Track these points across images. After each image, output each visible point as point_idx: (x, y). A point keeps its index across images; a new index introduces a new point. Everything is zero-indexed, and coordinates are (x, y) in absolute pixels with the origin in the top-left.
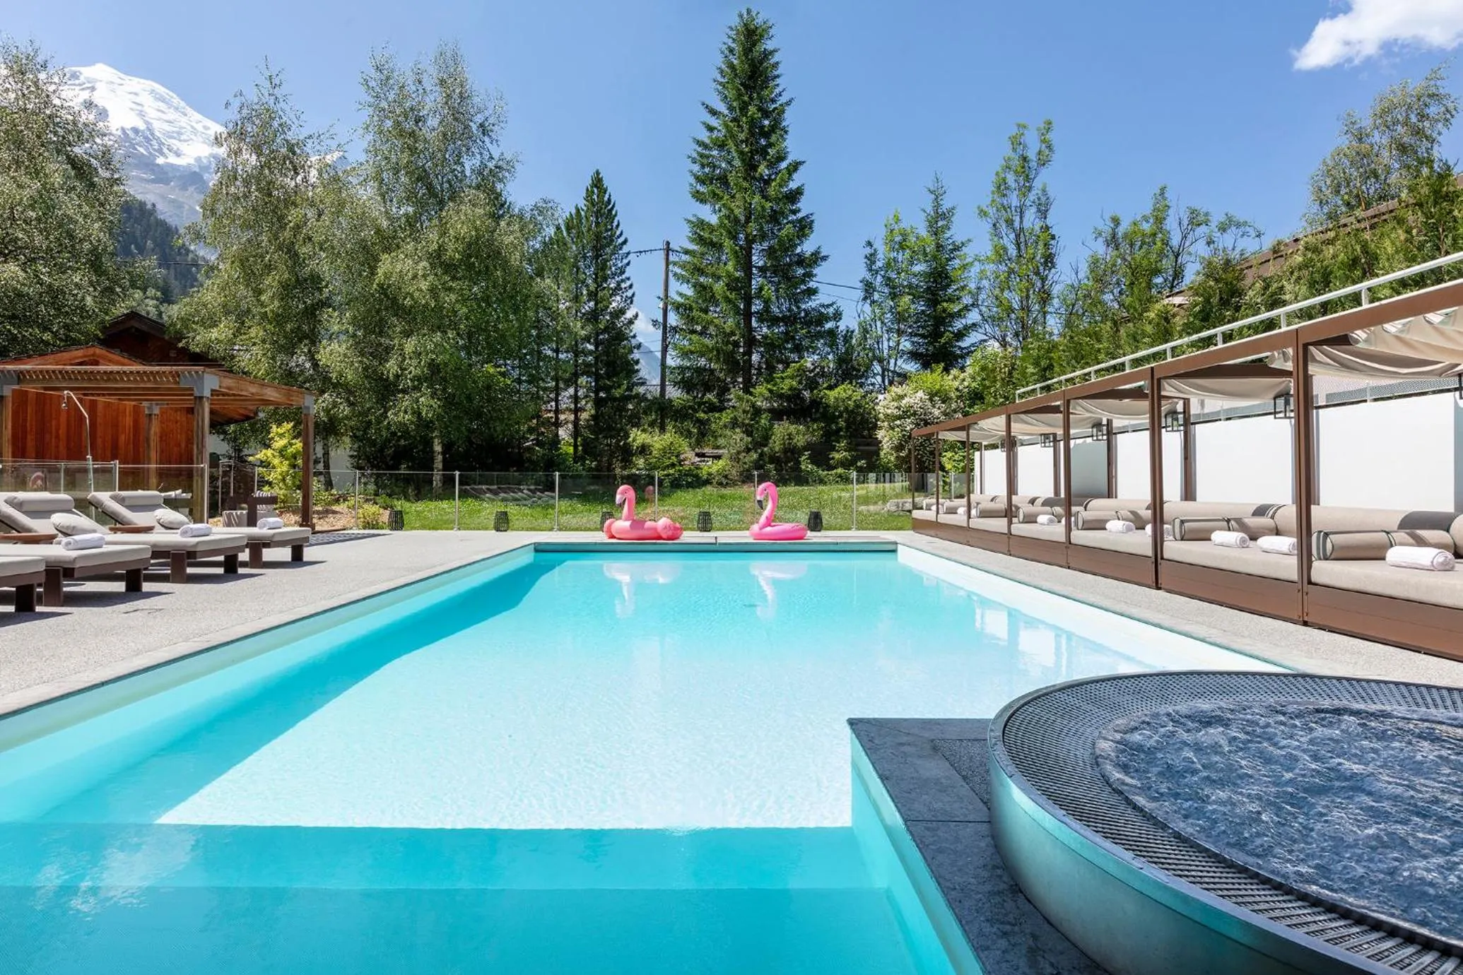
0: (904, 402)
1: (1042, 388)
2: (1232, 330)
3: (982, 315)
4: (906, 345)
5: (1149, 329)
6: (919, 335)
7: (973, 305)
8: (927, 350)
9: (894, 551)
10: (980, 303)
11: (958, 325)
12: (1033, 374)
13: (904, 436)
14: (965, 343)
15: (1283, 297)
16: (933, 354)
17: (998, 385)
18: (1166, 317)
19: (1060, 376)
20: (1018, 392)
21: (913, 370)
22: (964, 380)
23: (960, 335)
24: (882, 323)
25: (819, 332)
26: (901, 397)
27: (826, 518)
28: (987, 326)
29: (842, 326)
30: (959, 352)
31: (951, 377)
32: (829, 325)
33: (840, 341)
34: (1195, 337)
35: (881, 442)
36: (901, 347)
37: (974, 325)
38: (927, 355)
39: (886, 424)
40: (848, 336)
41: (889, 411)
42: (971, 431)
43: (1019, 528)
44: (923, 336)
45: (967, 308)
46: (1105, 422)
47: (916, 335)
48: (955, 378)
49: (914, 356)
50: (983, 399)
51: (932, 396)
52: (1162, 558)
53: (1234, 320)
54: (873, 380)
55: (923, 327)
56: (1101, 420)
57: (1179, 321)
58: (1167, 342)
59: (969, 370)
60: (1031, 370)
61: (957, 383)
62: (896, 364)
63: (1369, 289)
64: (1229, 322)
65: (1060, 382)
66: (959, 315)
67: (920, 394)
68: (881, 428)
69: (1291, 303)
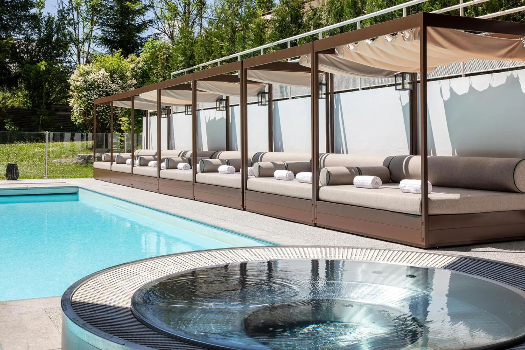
0: (90, 77)
1: (188, 72)
2: (296, 40)
3: (156, 14)
4: (97, 32)
5: (252, 35)
6: (109, 25)
7: (150, 6)
8: (115, 38)
9: (75, 193)
10: (155, 5)
11: (139, 20)
12: (181, 61)
13: (90, 103)
14: (144, 35)
15: (321, 22)
16: (119, 41)
17: (159, 67)
18: (262, 27)
19: (199, 64)
20: (172, 74)
21: (103, 52)
22: (138, 63)
23: (140, 28)
24: (78, 13)
25: (25, 16)
26: (88, 73)
27: (21, 169)
28: (159, 23)
29: (45, 13)
30: (138, 41)
31: (129, 60)
32: (33, 11)
33: (43, 25)
34: (276, 43)
35: (72, 108)
36: (94, 34)
37: (151, 21)
38: (114, 42)
39: (76, 94)
40: (50, 21)
41: (78, 84)
42: (135, 101)
43: (166, 173)
44: (110, 26)
45: (146, 8)
46: (224, 98)
47: (106, 25)
48: (132, 61)
49: (105, 41)
50: (149, 78)
51: (112, 73)
52: (247, 189)
53: (297, 34)
54: (70, 59)
55: (112, 20)
56: (223, 96)
57: (269, 32)
58: (261, 44)
59: (143, 56)
60: (180, 58)
61: (133, 65)
62: (89, 47)
63: (361, 22)
64: (295, 35)
65: (199, 68)
66: (139, 12)
67: (103, 71)
68: (71, 97)
69: (325, 26)
